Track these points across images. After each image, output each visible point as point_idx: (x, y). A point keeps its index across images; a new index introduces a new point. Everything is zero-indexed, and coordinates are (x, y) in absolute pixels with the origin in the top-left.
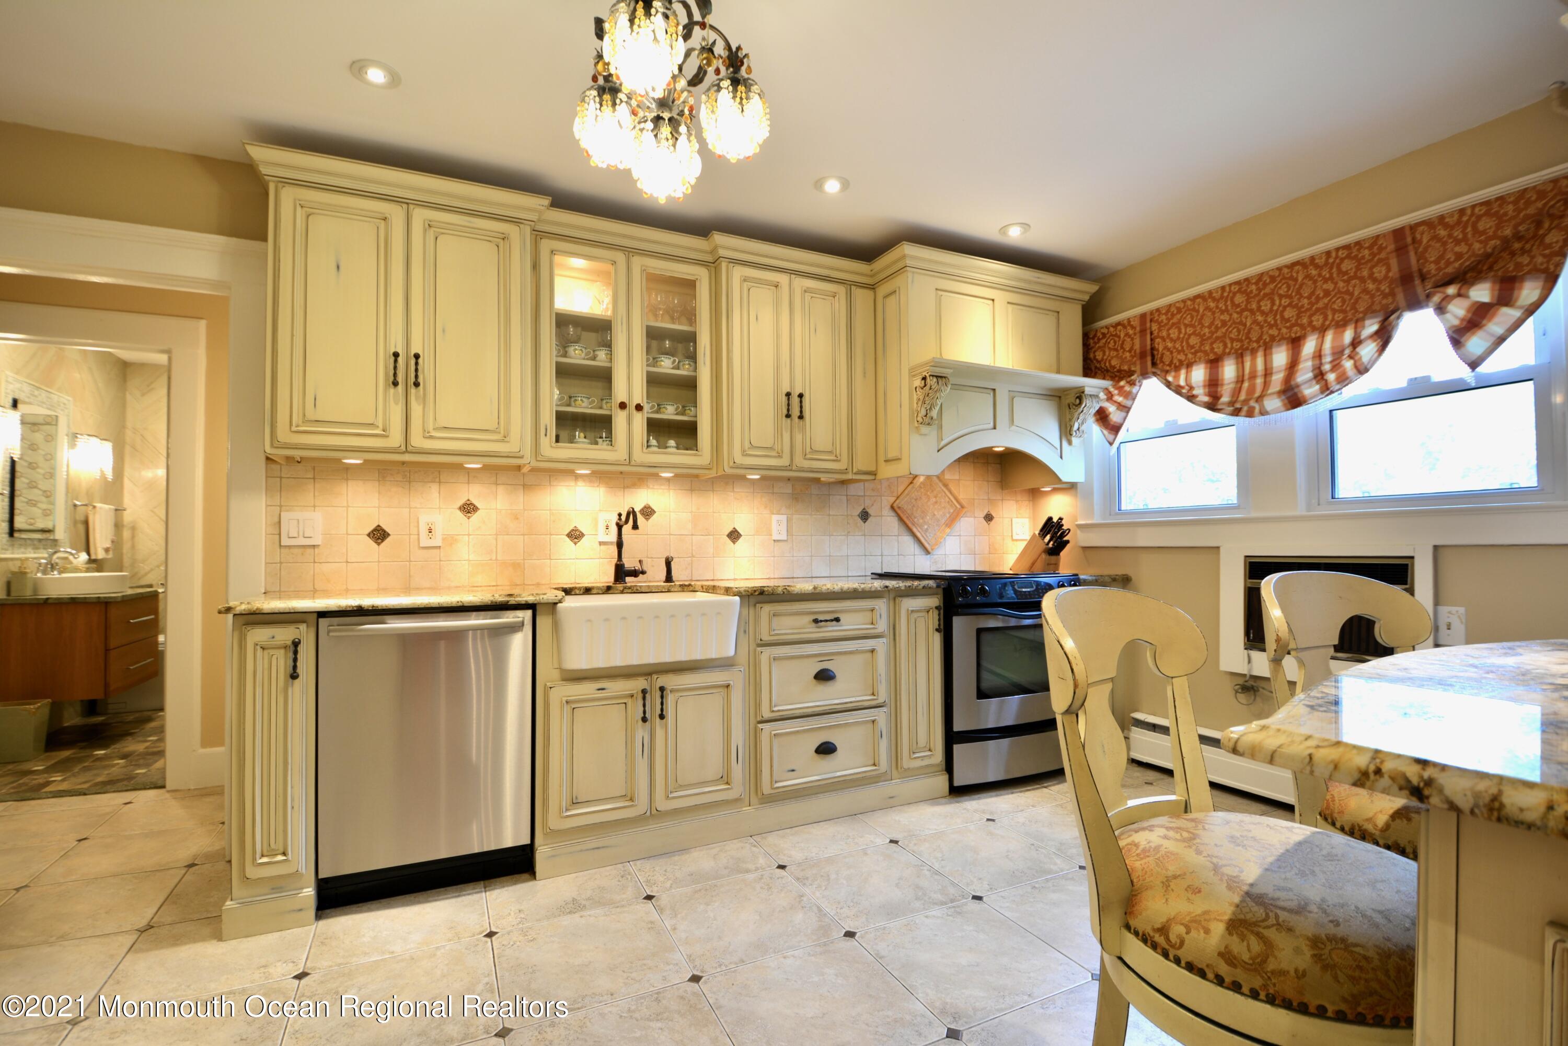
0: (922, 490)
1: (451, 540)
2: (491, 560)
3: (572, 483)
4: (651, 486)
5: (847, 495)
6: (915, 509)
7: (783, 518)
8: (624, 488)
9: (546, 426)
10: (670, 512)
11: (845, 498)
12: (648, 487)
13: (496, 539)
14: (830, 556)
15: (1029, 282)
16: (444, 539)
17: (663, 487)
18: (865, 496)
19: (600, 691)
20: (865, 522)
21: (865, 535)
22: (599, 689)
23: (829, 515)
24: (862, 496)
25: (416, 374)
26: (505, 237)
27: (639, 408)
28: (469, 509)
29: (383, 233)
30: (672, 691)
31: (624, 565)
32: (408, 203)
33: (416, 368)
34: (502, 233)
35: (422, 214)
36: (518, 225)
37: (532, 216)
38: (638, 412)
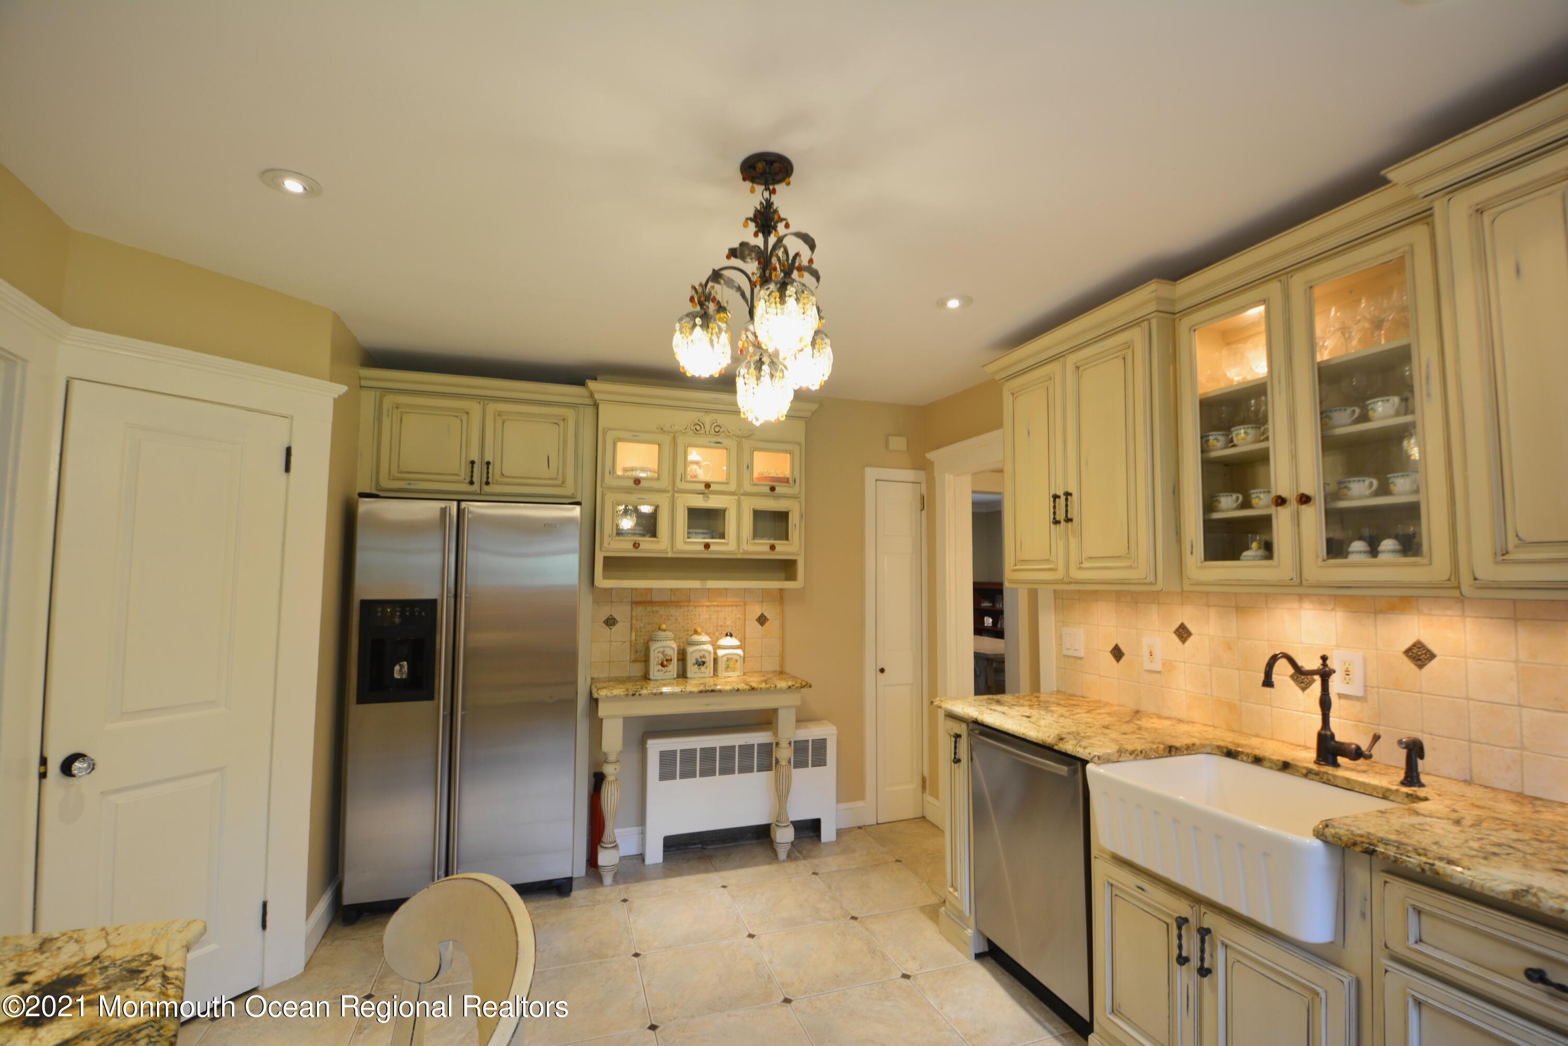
1: (1169, 666)
2: (1206, 694)
3: (1296, 605)
4: (1426, 611)
8: (1376, 613)
9: (1192, 542)
10: (1466, 657)
12: (1420, 612)
13: (1210, 671)
16: (1164, 664)
17: (1449, 613)
19: (1140, 891)
22: (1139, 887)
25: (1067, 511)
26: (1129, 345)
27: (1305, 499)
28: (1183, 633)
29: (1051, 391)
30: (1223, 943)
31: (1332, 736)
32: (1064, 356)
33: (1067, 506)
34: (1126, 343)
35: (1072, 359)
36: (1142, 324)
37: (1153, 307)
38: (1303, 507)
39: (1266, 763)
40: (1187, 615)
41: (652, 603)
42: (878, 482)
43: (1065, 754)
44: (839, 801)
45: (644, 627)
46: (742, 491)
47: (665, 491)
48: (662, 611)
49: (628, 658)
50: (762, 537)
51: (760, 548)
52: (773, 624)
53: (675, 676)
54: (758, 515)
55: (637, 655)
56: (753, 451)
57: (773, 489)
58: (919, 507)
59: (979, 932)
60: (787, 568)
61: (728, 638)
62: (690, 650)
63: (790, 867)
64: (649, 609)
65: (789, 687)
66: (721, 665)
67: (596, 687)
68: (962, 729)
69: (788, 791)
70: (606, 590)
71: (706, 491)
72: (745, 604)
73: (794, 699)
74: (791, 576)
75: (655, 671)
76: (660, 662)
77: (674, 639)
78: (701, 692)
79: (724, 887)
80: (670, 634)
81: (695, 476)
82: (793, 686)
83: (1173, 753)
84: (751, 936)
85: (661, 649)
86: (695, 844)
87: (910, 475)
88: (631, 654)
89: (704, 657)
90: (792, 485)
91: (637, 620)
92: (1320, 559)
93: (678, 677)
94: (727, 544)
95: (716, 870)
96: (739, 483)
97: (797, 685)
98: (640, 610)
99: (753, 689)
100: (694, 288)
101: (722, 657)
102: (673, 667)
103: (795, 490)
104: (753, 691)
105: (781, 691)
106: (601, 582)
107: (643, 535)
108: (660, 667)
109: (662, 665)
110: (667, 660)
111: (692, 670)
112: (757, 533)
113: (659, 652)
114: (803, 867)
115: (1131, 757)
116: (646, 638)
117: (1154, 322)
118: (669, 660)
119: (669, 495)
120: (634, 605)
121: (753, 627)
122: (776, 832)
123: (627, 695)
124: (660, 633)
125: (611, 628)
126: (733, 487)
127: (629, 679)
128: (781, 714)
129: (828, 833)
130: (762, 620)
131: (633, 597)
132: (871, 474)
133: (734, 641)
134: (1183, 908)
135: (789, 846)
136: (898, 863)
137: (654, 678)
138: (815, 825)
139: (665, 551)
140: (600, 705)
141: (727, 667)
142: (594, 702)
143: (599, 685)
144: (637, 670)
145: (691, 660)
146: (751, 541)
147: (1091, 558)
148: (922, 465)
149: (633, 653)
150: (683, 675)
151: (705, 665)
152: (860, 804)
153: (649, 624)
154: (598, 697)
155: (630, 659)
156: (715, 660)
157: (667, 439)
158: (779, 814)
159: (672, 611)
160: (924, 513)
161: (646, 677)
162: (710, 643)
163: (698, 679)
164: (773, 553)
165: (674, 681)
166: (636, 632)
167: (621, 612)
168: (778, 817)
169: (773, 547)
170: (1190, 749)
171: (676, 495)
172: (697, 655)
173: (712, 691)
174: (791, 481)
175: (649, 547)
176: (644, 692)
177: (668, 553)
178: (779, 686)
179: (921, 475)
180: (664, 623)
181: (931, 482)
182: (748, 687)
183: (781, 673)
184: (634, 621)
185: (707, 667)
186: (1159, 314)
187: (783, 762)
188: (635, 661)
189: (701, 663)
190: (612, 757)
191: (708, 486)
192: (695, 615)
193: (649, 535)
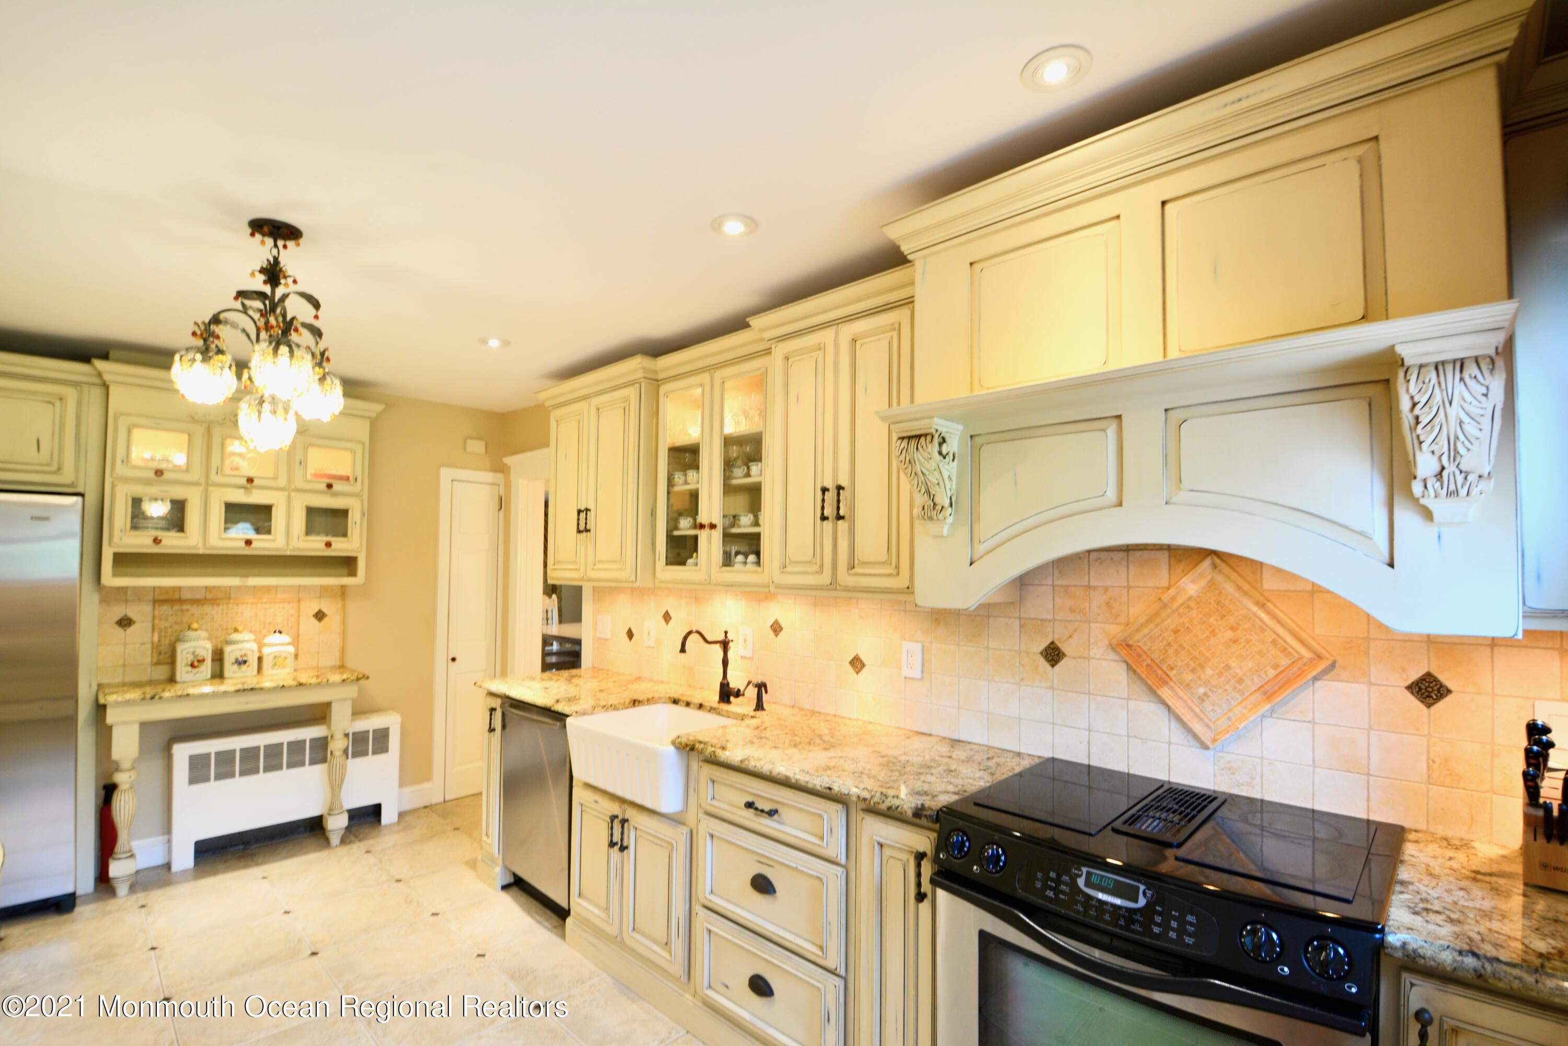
0: (1194, 613)
1: (659, 642)
5: (1020, 619)
6: (1171, 651)
7: (917, 648)
8: (760, 601)
9: (660, 552)
10: (795, 627)
11: (1017, 622)
12: (779, 602)
14: (988, 713)
15: (1218, 123)
16: (656, 641)
17: (790, 601)
18: (1054, 620)
19: (595, 803)
20: (1053, 666)
21: (1052, 688)
22: (595, 801)
23: (988, 648)
24: (1050, 621)
25: (586, 524)
26: (627, 399)
27: (713, 526)
28: (667, 617)
29: (581, 423)
30: (634, 827)
31: (728, 684)
32: (590, 397)
33: (586, 519)
34: (625, 398)
35: (596, 401)
36: (635, 385)
37: (640, 374)
38: (713, 531)
39: (692, 706)
40: (669, 604)
41: (180, 601)
42: (454, 483)
43: (558, 713)
44: (402, 784)
45: (171, 627)
46: (293, 487)
47: (196, 484)
48: (194, 610)
49: (149, 660)
50: (318, 533)
51: (315, 545)
52: (334, 618)
53: (209, 676)
54: (312, 512)
55: (161, 657)
56: (307, 447)
57: (330, 486)
58: (497, 507)
59: (506, 868)
60: (348, 564)
61: (277, 634)
62: (228, 649)
63: (345, 849)
64: (177, 607)
65: (344, 680)
66: (266, 664)
67: (104, 692)
68: (496, 703)
69: (342, 781)
70: (119, 589)
71: (249, 486)
72: (299, 600)
73: (351, 691)
74: (353, 573)
75: (182, 672)
76: (190, 663)
77: (208, 639)
78: (238, 691)
79: (264, 878)
80: (203, 634)
81: (237, 469)
82: (348, 679)
83: (637, 704)
84: (287, 912)
85: (192, 650)
86: (235, 845)
87: (489, 476)
88: (152, 657)
89: (245, 655)
90: (352, 483)
91: (161, 619)
92: (718, 566)
93: (214, 677)
94: (274, 540)
95: (258, 864)
96: (290, 479)
97: (352, 678)
98: (165, 609)
99: (301, 684)
100: (196, 323)
101: (269, 655)
102: (207, 669)
103: (357, 488)
104: (301, 687)
105: (334, 684)
106: (109, 579)
107: (168, 529)
108: (189, 669)
109: (192, 665)
110: (199, 661)
111: (230, 669)
112: (310, 530)
113: (188, 653)
114: (357, 848)
115: (603, 710)
116: (173, 638)
117: (643, 385)
118: (201, 661)
119: (201, 488)
120: (157, 604)
121: (309, 624)
122: (327, 821)
123: (143, 699)
124: (190, 633)
125: (125, 630)
126: (282, 482)
127: (150, 683)
128: (335, 708)
129: (388, 816)
130: (320, 616)
131: (156, 594)
132: (446, 474)
133: (285, 638)
134: (615, 809)
135: (342, 832)
136: (457, 832)
137: (182, 680)
138: (376, 811)
139: (196, 547)
140: (109, 712)
141: (274, 665)
142: (100, 709)
143: (107, 691)
144: (161, 672)
145: (228, 660)
146: (302, 537)
147: (600, 561)
148: (501, 468)
149: (155, 655)
150: (218, 675)
151: (247, 664)
152: (427, 785)
153: (176, 623)
154: (106, 703)
155: (152, 662)
156: (260, 659)
157: (199, 431)
158: (332, 803)
159: (207, 609)
160: (502, 512)
161: (172, 680)
162: (255, 640)
163: (235, 677)
164: (329, 549)
165: (208, 682)
166: (160, 632)
167: (139, 612)
168: (330, 806)
169: (328, 545)
170: (649, 701)
171: (211, 489)
172: (237, 655)
173: (252, 689)
174: (351, 479)
175: (172, 542)
176: (167, 694)
177: (199, 549)
178: (331, 680)
179: (500, 477)
180: (197, 622)
181: (508, 485)
182: (295, 683)
183: (342, 667)
184: (157, 621)
185: (248, 666)
186: (646, 380)
187: (338, 753)
188: (158, 663)
189: (241, 662)
190: (126, 765)
191: (250, 480)
192: (237, 613)
193: (176, 529)
